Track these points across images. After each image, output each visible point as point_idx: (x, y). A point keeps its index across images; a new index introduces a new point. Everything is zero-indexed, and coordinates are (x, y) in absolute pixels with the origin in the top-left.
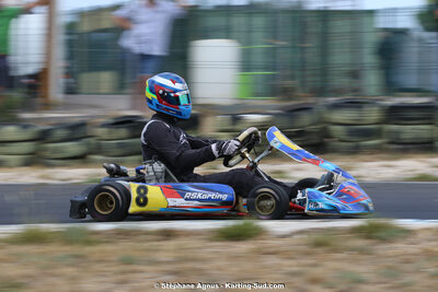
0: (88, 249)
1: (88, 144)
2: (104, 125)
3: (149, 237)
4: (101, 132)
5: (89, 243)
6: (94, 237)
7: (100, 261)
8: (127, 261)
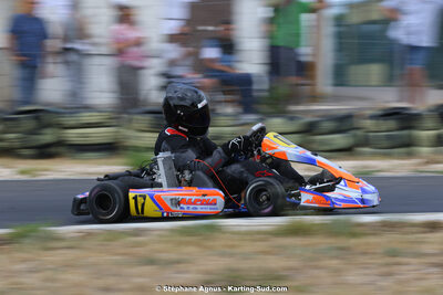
0: (353, 242)
1: (355, 136)
2: (372, 117)
3: (414, 229)
4: (369, 123)
5: (354, 235)
6: (358, 230)
7: (365, 253)
8: (393, 253)
